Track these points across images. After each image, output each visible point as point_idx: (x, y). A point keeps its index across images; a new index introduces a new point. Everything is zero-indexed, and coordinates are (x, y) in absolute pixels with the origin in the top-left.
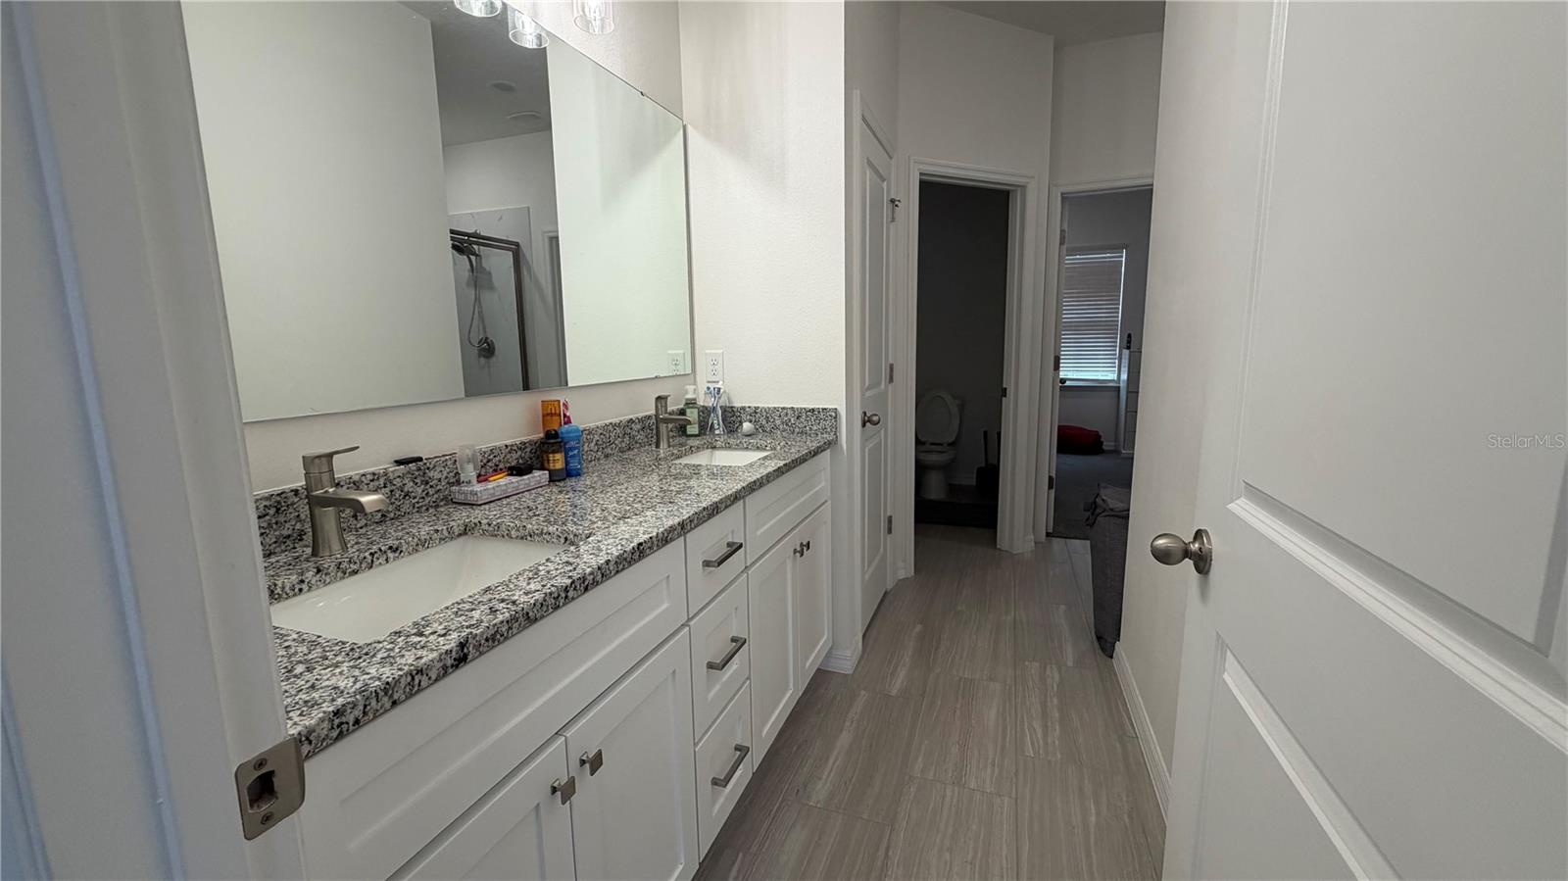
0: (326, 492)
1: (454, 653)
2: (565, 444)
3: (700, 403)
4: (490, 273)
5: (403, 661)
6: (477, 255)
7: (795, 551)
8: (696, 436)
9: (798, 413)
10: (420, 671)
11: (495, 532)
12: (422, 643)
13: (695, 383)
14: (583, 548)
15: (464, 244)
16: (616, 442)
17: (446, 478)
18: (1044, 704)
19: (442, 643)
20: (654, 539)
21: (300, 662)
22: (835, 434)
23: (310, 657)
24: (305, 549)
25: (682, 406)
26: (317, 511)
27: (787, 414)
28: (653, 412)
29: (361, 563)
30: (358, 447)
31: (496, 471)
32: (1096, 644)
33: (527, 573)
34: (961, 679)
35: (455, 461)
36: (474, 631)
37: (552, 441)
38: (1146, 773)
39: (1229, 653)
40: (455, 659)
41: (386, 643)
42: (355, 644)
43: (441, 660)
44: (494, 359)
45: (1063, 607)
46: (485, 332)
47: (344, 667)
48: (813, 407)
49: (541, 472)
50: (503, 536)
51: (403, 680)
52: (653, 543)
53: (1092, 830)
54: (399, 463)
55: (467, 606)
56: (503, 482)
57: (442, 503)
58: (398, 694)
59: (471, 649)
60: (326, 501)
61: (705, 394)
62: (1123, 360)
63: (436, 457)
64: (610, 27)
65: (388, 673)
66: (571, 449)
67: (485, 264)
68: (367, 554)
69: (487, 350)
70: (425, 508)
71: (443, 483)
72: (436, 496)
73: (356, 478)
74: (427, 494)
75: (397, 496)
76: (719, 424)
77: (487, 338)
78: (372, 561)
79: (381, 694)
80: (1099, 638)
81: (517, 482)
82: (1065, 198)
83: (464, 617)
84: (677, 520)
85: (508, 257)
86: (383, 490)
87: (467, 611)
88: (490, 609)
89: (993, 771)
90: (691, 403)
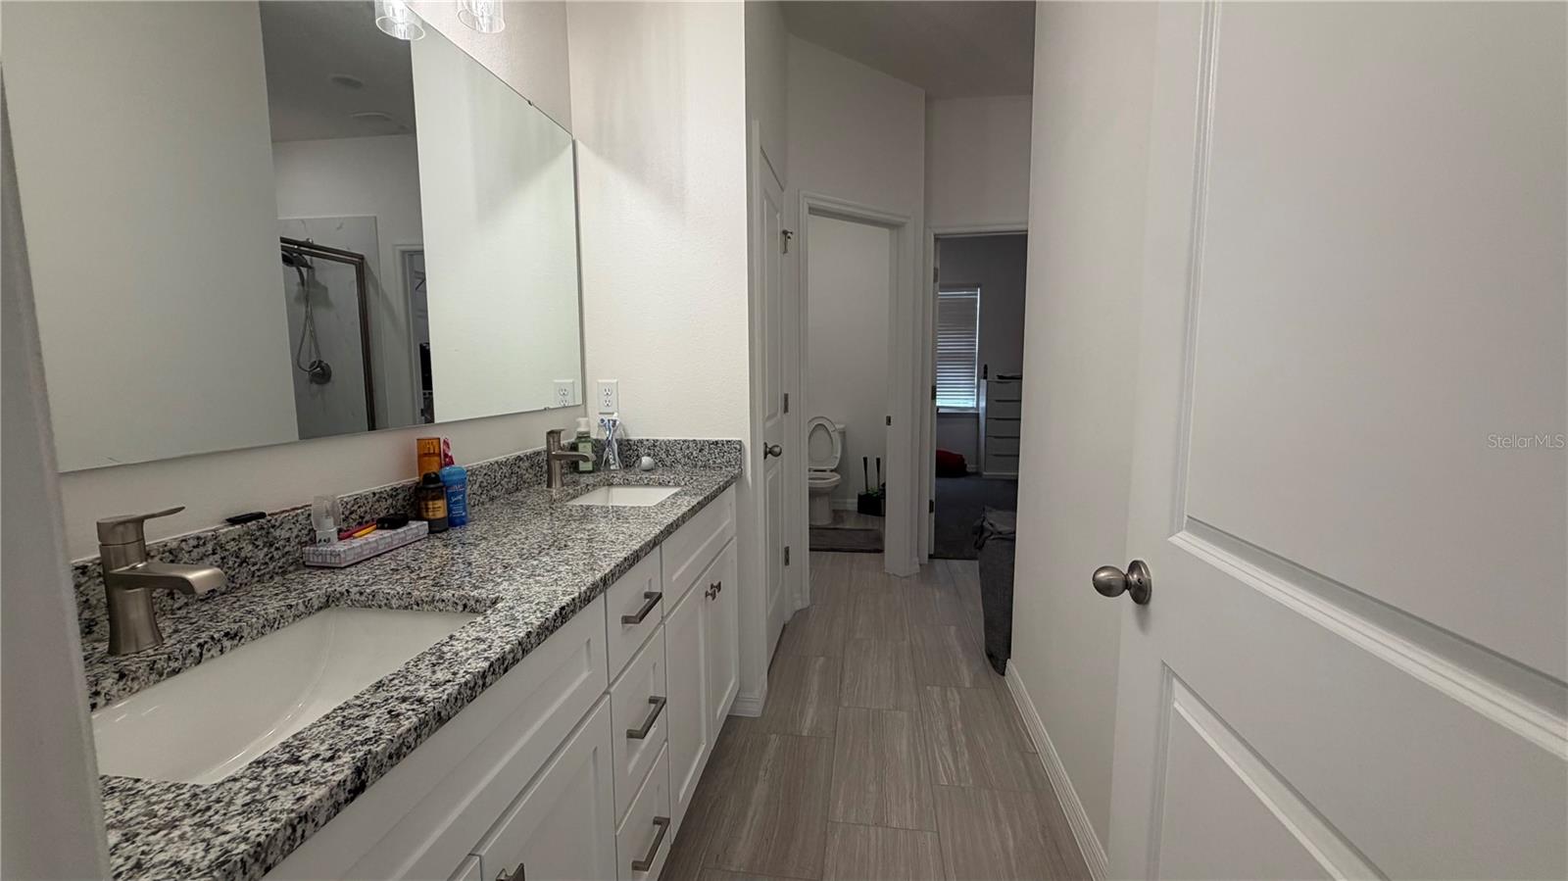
0: (134, 568)
1: (348, 783)
2: (447, 489)
3: (594, 436)
4: (326, 289)
5: (277, 806)
6: (309, 268)
7: (707, 594)
8: (590, 472)
9: (701, 446)
10: (303, 818)
11: (369, 602)
12: (301, 775)
13: (586, 415)
14: (493, 619)
15: (295, 254)
16: (503, 482)
17: (297, 536)
18: (949, 728)
19: (330, 771)
20: (577, 600)
21: (112, 826)
22: (740, 467)
23: (128, 815)
24: (96, 645)
25: (573, 440)
26: (119, 594)
27: (688, 447)
28: (545, 447)
29: (185, 659)
30: (183, 508)
31: (362, 524)
32: (988, 661)
33: (428, 657)
34: (868, 709)
35: (309, 515)
36: (374, 748)
37: (432, 486)
38: (1051, 790)
39: (1175, 680)
40: (350, 792)
41: (245, 780)
42: (198, 786)
43: (332, 796)
44: (328, 386)
45: (953, 629)
46: (318, 352)
47: (186, 827)
48: (717, 439)
49: (420, 523)
50: (380, 607)
51: (280, 835)
52: (575, 604)
53: (1011, 854)
54: (233, 521)
55: (356, 712)
56: (373, 537)
57: (291, 568)
58: (274, 856)
59: (370, 773)
60: (133, 581)
61: (599, 426)
62: (981, 389)
63: (283, 512)
64: (500, 26)
65: (257, 827)
66: (454, 494)
67: (318, 277)
68: (193, 646)
69: (321, 374)
70: (268, 576)
71: (293, 544)
72: (283, 560)
73: (174, 544)
74: (271, 558)
75: (231, 563)
76: (614, 460)
77: (320, 362)
78: (201, 655)
79: (250, 861)
80: (990, 656)
81: (391, 536)
82: (936, 239)
83: (355, 729)
84: (598, 576)
85: (351, 271)
86: (211, 558)
87: (357, 718)
88: (390, 712)
89: (912, 807)
90: (584, 437)
